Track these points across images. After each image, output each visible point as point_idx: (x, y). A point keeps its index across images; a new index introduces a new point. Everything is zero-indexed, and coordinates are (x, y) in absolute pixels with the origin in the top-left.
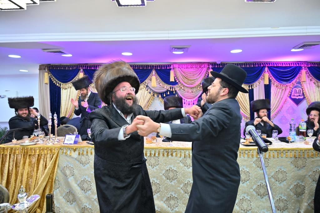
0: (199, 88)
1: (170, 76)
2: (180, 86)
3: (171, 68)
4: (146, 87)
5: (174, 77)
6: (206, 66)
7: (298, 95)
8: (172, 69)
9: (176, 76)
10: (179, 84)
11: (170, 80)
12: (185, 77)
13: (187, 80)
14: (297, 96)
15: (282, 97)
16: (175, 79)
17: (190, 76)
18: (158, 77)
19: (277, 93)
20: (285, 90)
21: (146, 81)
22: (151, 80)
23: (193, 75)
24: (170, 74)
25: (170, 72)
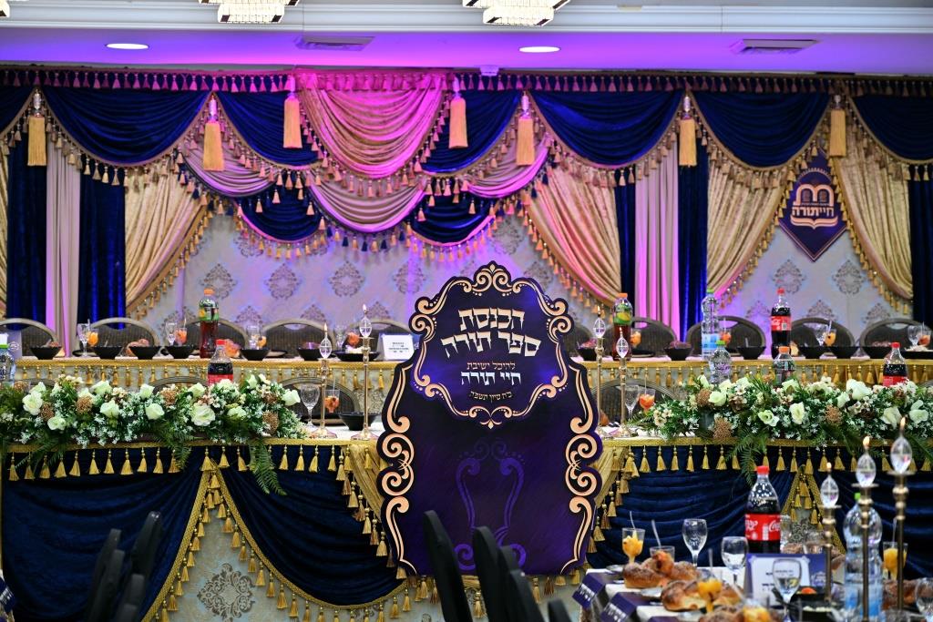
0: (409, 179)
1: (282, 123)
2: (324, 169)
3: (286, 88)
4: (177, 169)
5: (302, 131)
6: (438, 83)
7: (816, 211)
8: (292, 96)
9: (309, 125)
10: (322, 160)
11: (282, 142)
12: (349, 127)
13: (358, 143)
14: (814, 218)
15: (750, 222)
16: (304, 138)
17: (369, 124)
18: (234, 130)
19: (733, 202)
20: (766, 190)
21: (180, 143)
22: (199, 139)
23: (381, 120)
24: (283, 117)
25: (283, 107)
